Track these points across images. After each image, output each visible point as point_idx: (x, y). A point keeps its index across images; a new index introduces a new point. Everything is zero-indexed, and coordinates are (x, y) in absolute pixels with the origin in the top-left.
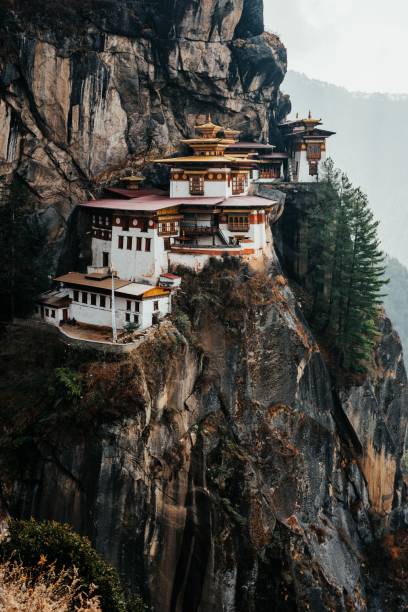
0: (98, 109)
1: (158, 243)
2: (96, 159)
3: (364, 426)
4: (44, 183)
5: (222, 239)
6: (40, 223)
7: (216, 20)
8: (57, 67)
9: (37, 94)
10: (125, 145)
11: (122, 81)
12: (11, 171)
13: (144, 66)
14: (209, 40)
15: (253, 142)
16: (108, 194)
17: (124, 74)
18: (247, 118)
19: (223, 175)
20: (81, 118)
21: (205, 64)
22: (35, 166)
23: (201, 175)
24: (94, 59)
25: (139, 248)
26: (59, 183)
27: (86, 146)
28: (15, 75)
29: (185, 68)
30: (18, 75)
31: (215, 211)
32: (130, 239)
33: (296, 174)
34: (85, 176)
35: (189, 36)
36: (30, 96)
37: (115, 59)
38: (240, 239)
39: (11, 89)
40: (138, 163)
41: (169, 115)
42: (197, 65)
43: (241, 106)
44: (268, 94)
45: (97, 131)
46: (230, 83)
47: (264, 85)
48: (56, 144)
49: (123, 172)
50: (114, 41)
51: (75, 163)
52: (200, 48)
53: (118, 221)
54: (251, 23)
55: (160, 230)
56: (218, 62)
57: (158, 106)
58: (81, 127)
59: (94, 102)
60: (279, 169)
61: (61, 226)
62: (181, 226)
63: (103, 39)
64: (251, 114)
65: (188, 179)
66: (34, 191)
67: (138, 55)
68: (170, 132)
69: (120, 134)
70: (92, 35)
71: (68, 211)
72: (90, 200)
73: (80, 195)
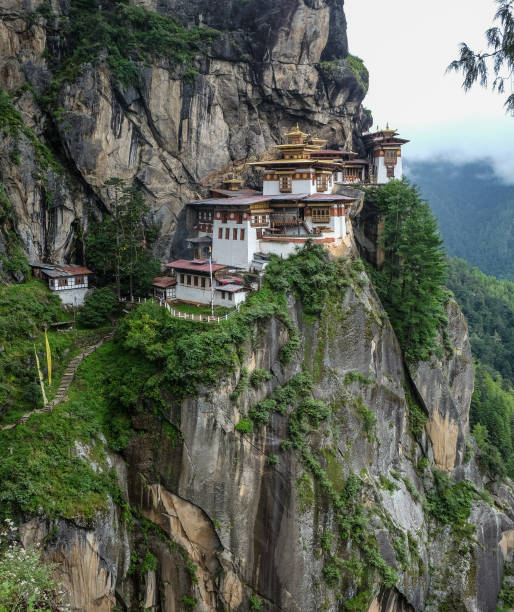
0: (204, 123)
1: (251, 232)
2: (202, 164)
3: (431, 394)
4: (159, 186)
5: (306, 229)
6: (155, 218)
7: (305, 45)
8: (170, 88)
9: (153, 110)
10: (227, 153)
11: (225, 99)
12: (131, 176)
13: (243, 85)
14: (299, 63)
15: (337, 149)
16: (212, 195)
17: (226, 93)
18: (333, 130)
19: (309, 174)
20: (190, 130)
21: (296, 83)
22: (152, 171)
23: (288, 175)
24: (200, 82)
25: (235, 237)
26: (172, 184)
27: (194, 154)
28: (136, 96)
29: (278, 87)
30: (138, 96)
31: (300, 205)
32: (228, 230)
33: (375, 176)
34: (192, 179)
35: (282, 59)
36: (148, 113)
37: (218, 81)
38: (322, 229)
39: (132, 108)
40: (239, 168)
41: (266, 127)
42: (288, 83)
43: (327, 119)
44: (351, 109)
45: (204, 141)
46: (318, 99)
47: (349, 99)
48: (169, 153)
49: (225, 176)
50: (217, 66)
51: (185, 168)
52: (291, 69)
53: (218, 215)
54: (336, 47)
55: (253, 222)
56: (307, 81)
57: (255, 119)
58: (190, 138)
59: (200, 117)
60: (360, 173)
61: (173, 221)
62: (271, 218)
63: (208, 63)
64: (336, 126)
65: (278, 179)
66: (150, 193)
67: (238, 76)
68: (266, 141)
69: (223, 143)
70: (199, 61)
71: (178, 208)
72: (197, 198)
73: (189, 196)
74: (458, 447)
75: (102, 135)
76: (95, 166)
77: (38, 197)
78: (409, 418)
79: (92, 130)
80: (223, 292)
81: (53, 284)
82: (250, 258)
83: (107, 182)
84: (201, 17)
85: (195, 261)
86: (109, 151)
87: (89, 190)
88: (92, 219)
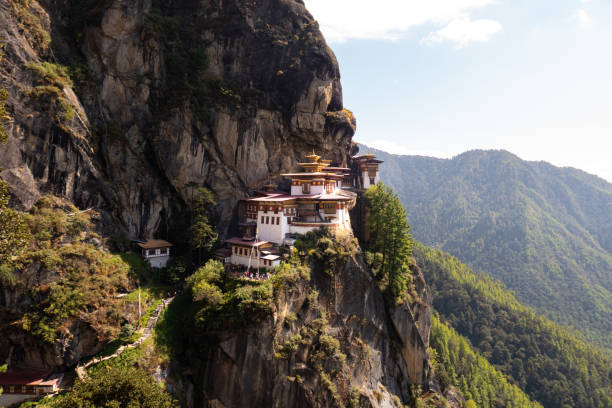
0: (252, 148)
1: (284, 220)
2: (250, 173)
3: (405, 332)
4: (221, 188)
5: (320, 218)
7: (317, 102)
8: (230, 126)
9: (218, 139)
10: (267, 168)
11: (266, 133)
12: (203, 181)
13: (278, 125)
14: (313, 113)
15: (338, 166)
17: (267, 130)
18: (334, 154)
19: (321, 182)
20: (243, 152)
21: (311, 125)
22: (216, 178)
23: (308, 183)
24: (250, 122)
25: (273, 223)
26: (230, 187)
27: (245, 167)
28: (208, 130)
29: (301, 126)
31: (316, 202)
32: (268, 218)
34: (244, 184)
35: (303, 110)
36: (215, 141)
37: (262, 122)
38: (331, 218)
39: (205, 138)
40: (275, 177)
41: (292, 151)
42: (307, 125)
43: (331, 148)
44: (346, 141)
45: (252, 159)
46: (325, 135)
47: (344, 136)
48: (228, 167)
49: (265, 182)
50: (262, 113)
51: (238, 177)
52: (308, 116)
53: (261, 208)
54: (336, 104)
55: (285, 213)
56: (318, 124)
57: (285, 147)
58: (242, 158)
59: (250, 144)
60: (353, 182)
61: (230, 212)
62: (297, 210)
63: (256, 111)
64: (337, 152)
65: (301, 185)
66: (215, 192)
67: (275, 120)
68: (292, 160)
69: (264, 161)
70: (250, 110)
71: (234, 202)
72: (246, 196)
73: (240, 194)
74: (424, 367)
75: (184, 154)
76: (178, 174)
77: (138, 194)
78: (391, 347)
79: (177, 151)
80: (265, 260)
81: (145, 253)
82: (283, 236)
83: (187, 185)
84: (251, 83)
85: (245, 238)
86: (188, 164)
87: (173, 190)
88: (174, 209)
